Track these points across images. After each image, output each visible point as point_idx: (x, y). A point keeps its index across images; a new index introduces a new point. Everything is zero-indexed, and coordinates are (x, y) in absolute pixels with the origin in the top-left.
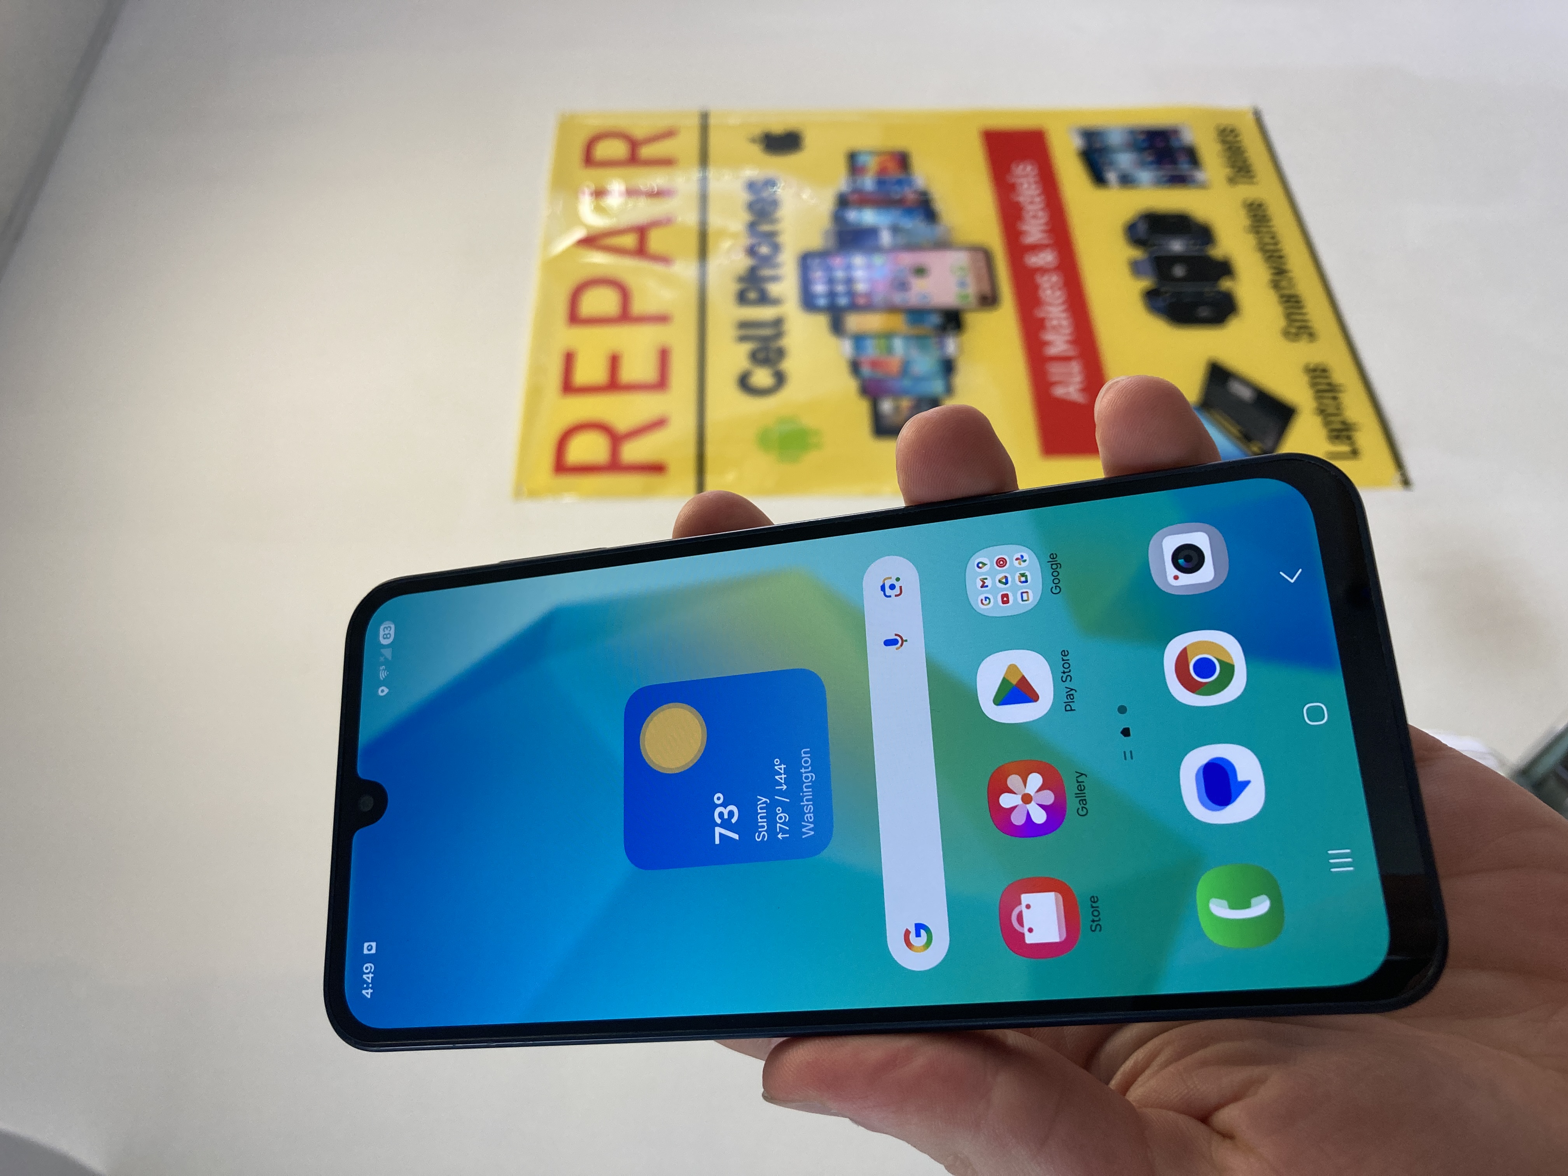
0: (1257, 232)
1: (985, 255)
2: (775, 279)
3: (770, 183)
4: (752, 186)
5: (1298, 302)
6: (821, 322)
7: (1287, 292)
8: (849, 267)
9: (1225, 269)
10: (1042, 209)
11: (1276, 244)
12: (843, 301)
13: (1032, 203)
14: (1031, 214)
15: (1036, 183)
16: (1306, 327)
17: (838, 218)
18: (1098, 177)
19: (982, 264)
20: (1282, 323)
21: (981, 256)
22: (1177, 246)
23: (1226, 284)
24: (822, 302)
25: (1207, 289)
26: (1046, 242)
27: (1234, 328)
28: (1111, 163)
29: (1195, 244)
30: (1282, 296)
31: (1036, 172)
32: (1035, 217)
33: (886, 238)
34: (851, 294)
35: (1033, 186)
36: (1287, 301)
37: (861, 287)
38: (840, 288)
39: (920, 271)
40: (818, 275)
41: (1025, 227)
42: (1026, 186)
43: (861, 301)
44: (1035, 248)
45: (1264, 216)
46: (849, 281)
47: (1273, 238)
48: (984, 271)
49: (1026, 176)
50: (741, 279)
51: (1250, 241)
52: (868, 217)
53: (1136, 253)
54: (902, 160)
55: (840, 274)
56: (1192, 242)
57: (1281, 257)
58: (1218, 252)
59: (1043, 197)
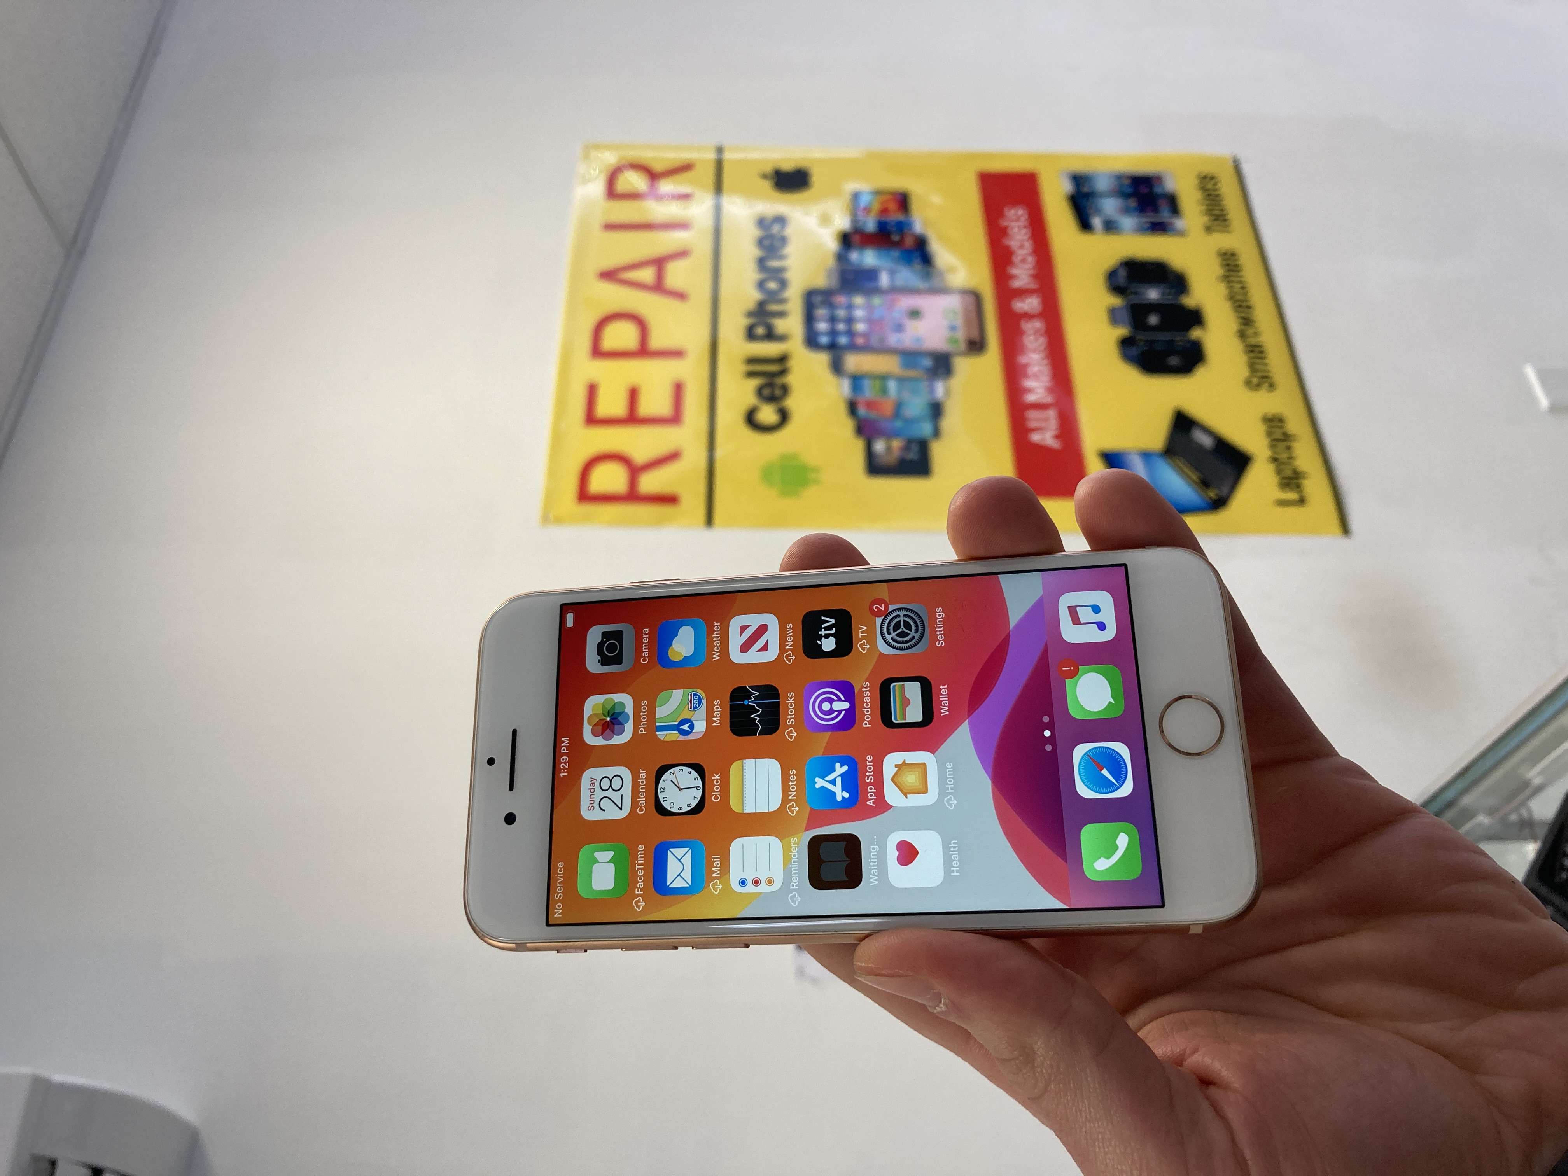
0: (1229, 282)
1: (976, 297)
2: (782, 314)
3: (781, 220)
4: (762, 222)
5: (1261, 352)
6: (822, 359)
7: (1253, 341)
8: (850, 307)
9: (1195, 318)
10: (1030, 254)
11: (1246, 294)
12: (843, 340)
13: (1021, 247)
14: (1019, 258)
15: (1025, 227)
16: (1267, 377)
17: (841, 258)
18: (1085, 225)
19: (972, 307)
20: (1245, 372)
21: (971, 299)
22: (1153, 294)
23: (1196, 333)
24: (824, 340)
25: (1178, 338)
26: (1033, 286)
27: (1201, 373)
28: (1098, 211)
29: (1169, 294)
30: (1247, 346)
31: (1026, 216)
32: (1024, 261)
33: (884, 280)
34: (850, 333)
35: (1024, 231)
36: (1252, 351)
37: (860, 327)
38: (841, 327)
39: (915, 314)
40: (821, 312)
41: (1014, 271)
42: (1016, 230)
43: (860, 341)
44: (1022, 293)
45: (1237, 266)
46: (850, 320)
47: (1243, 288)
48: (974, 315)
49: (1018, 220)
50: (750, 314)
51: (1222, 289)
52: (869, 258)
53: (1116, 301)
54: (903, 201)
55: (841, 313)
56: (1168, 290)
57: (1249, 307)
58: (1190, 301)
59: (1031, 242)
